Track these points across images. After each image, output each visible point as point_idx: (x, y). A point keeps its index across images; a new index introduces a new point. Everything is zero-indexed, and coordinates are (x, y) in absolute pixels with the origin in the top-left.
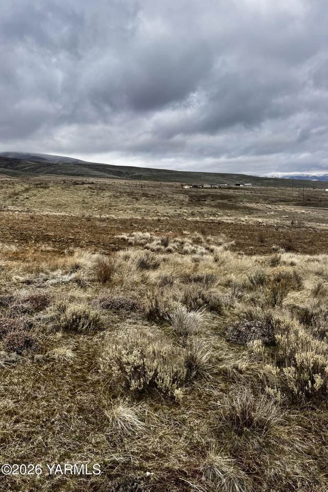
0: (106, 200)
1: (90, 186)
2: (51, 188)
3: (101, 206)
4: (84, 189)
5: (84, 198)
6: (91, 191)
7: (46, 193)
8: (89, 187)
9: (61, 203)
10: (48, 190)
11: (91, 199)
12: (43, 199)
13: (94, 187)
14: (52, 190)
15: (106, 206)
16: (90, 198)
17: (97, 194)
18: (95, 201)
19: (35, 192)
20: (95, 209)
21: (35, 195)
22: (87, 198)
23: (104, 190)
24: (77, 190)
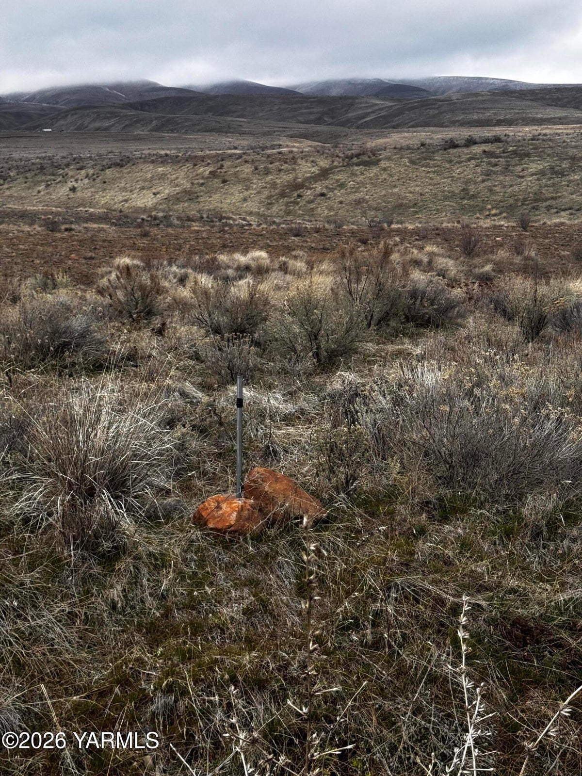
0: (529, 184)
1: (487, 147)
2: (383, 164)
3: (511, 201)
4: (470, 159)
5: (466, 183)
6: (489, 163)
7: (371, 179)
8: (484, 152)
9: (405, 202)
10: (375, 170)
11: (488, 184)
12: (359, 195)
13: (498, 151)
14: (385, 169)
15: (525, 199)
16: (483, 181)
17: (506, 170)
18: (498, 189)
19: (342, 177)
20: (494, 212)
21: (342, 186)
22: (475, 183)
23: (528, 155)
24: (450, 161)
